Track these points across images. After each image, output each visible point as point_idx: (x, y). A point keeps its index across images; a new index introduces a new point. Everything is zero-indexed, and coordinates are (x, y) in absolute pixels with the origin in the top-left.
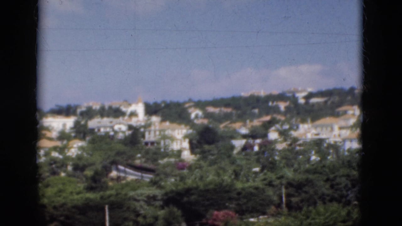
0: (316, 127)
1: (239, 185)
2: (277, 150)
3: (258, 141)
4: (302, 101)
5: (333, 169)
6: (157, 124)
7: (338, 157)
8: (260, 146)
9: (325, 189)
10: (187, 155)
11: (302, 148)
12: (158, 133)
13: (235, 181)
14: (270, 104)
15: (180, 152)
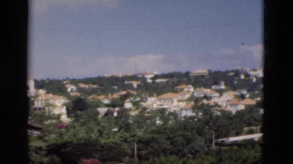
0: (160, 100)
1: (103, 141)
2: (131, 116)
3: (117, 109)
4: (150, 81)
5: (173, 130)
6: (43, 95)
7: (176, 122)
8: (119, 113)
9: (167, 145)
10: (65, 118)
11: (150, 115)
12: (43, 102)
13: (100, 138)
14: (126, 82)
15: (59, 117)
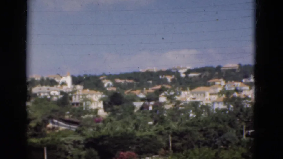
0: (193, 94)
1: (138, 134)
2: (166, 109)
3: (152, 103)
4: (183, 75)
5: (206, 122)
6: (80, 90)
7: (209, 114)
8: (154, 106)
9: (199, 137)
10: (102, 113)
11: (183, 108)
12: (81, 97)
13: (135, 131)
14: (161, 77)
15: (96, 110)
